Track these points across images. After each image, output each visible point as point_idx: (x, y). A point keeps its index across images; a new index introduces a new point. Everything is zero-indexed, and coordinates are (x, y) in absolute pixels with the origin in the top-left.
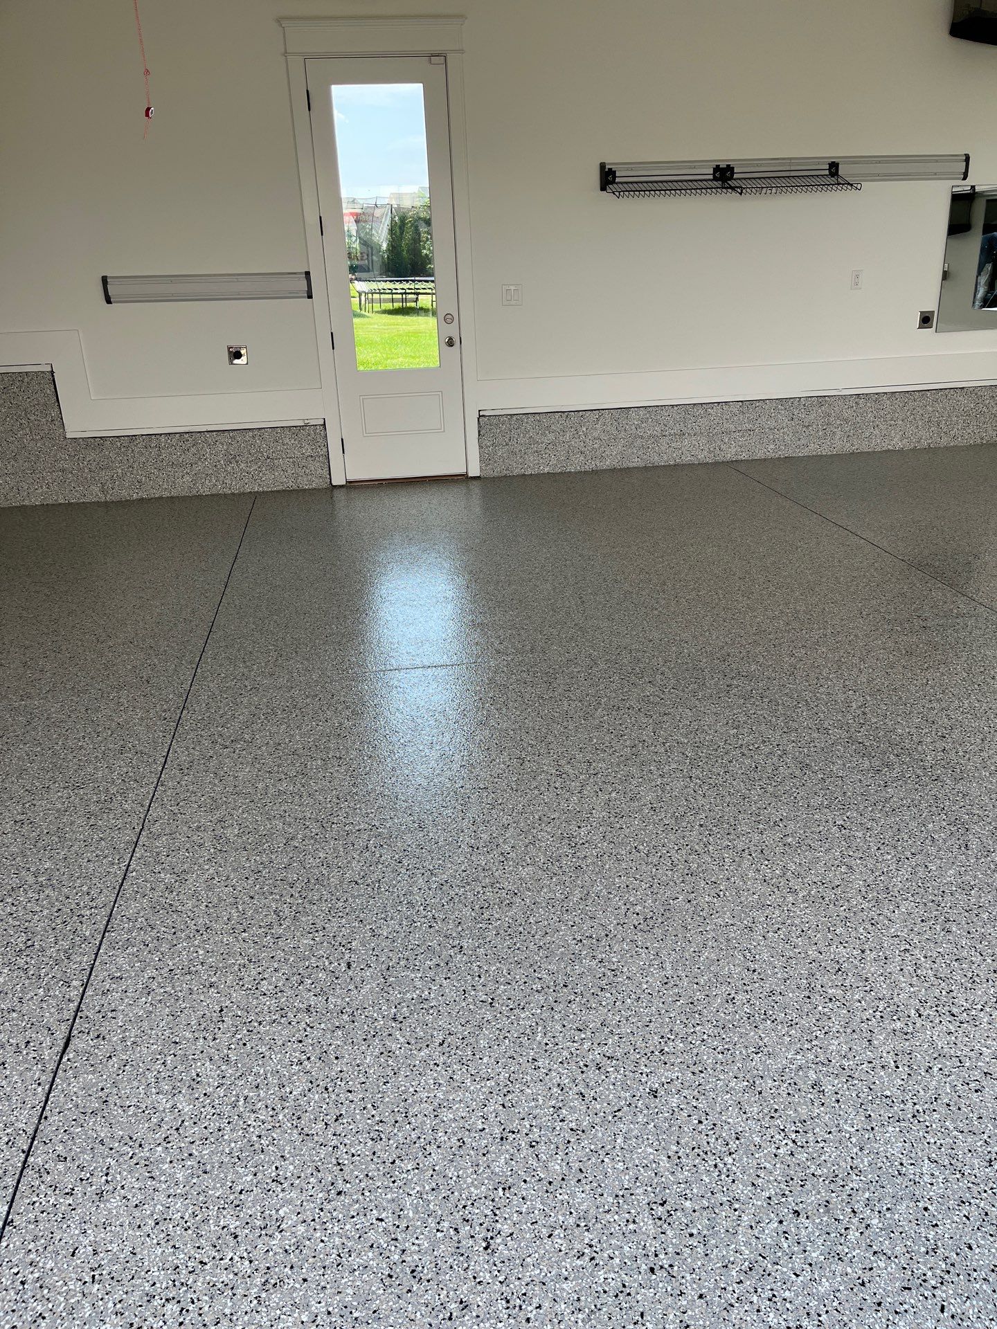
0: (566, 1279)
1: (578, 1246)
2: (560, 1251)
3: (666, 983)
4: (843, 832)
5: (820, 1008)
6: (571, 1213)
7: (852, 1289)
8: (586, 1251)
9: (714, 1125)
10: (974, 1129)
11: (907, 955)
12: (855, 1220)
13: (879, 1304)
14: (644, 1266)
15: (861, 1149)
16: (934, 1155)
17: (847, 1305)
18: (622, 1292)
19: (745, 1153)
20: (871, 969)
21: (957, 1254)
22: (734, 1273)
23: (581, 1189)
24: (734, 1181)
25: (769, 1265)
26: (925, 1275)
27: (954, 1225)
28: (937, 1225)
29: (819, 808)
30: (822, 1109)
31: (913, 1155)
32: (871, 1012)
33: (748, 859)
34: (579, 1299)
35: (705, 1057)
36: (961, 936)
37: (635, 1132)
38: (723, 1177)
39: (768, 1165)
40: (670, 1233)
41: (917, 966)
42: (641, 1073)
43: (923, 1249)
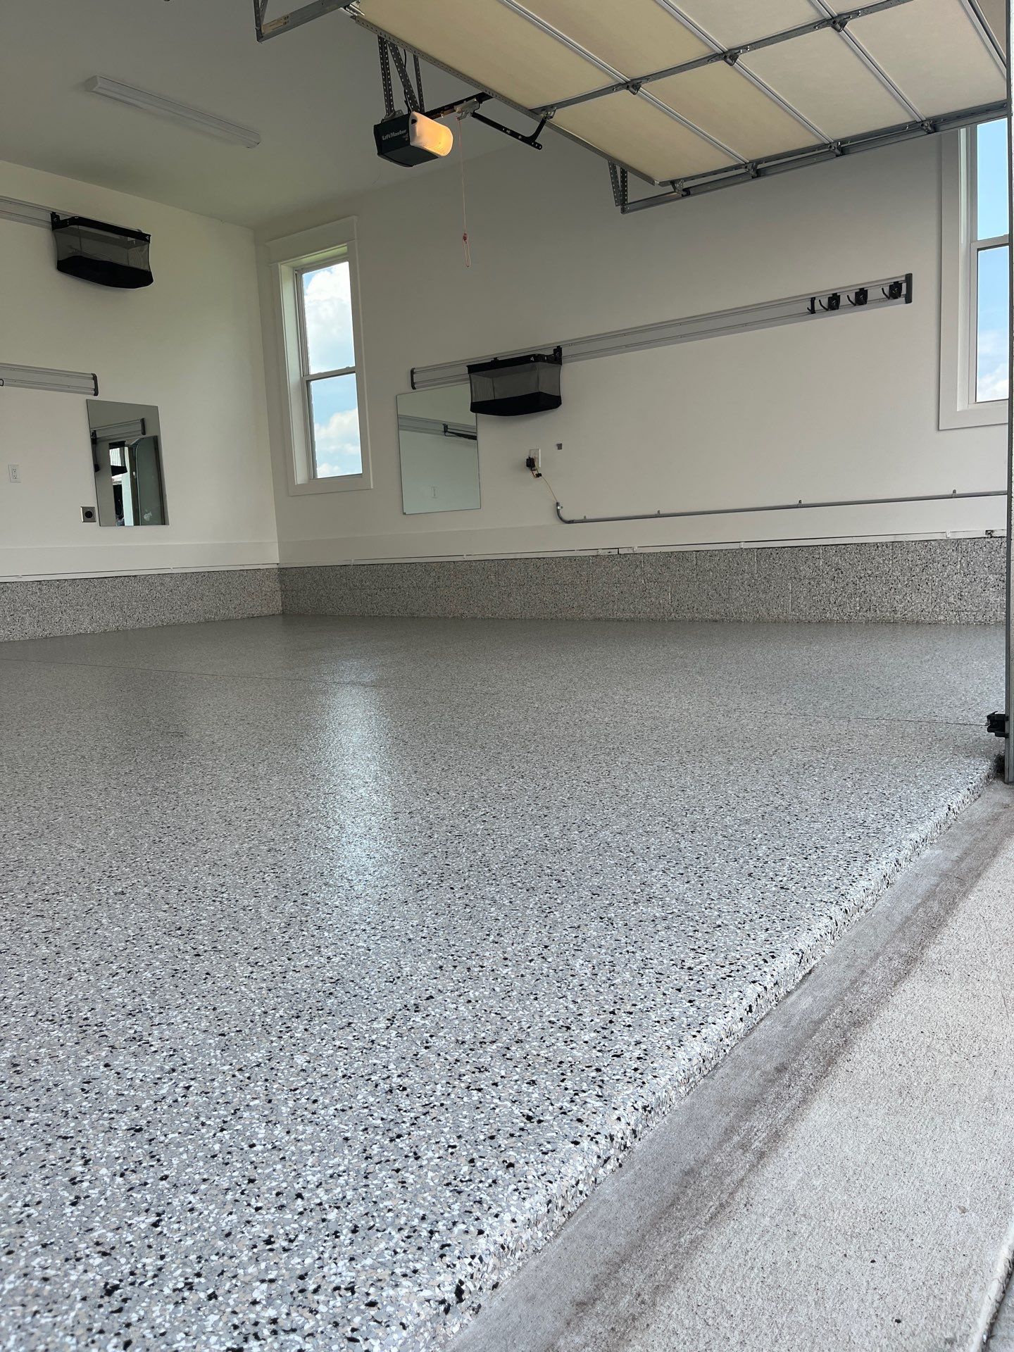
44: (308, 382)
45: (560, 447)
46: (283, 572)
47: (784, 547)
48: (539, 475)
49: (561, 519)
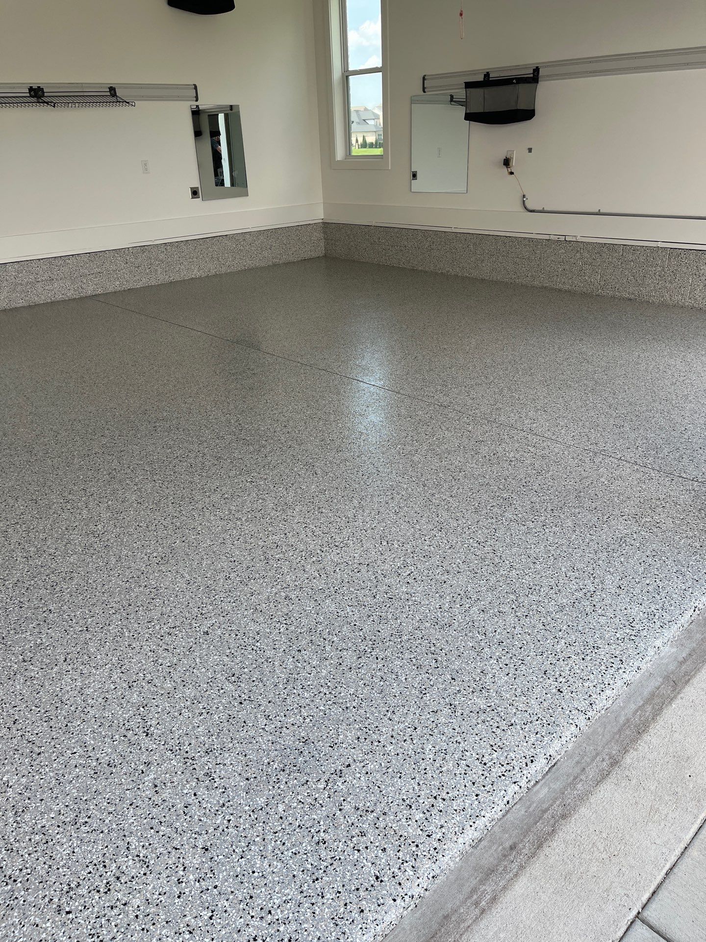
0: (198, 727)
1: (197, 711)
2: (189, 717)
3: (189, 583)
4: (253, 484)
5: (275, 565)
6: (187, 700)
7: (336, 668)
8: (203, 711)
9: (244, 633)
10: (363, 587)
11: (307, 528)
12: (327, 642)
13: (351, 668)
14: (236, 704)
15: (318, 614)
16: (350, 603)
17: (337, 675)
18: (230, 718)
19: (265, 638)
20: (292, 540)
21: (375, 636)
22: (281, 686)
23: (187, 688)
24: (264, 651)
25: (296, 676)
26: (365, 649)
27: (369, 626)
28: (362, 629)
29: (236, 476)
30: (293, 606)
31: (341, 607)
32: (300, 558)
33: (208, 512)
34: (209, 731)
35: (226, 608)
36: (328, 513)
37: (205, 653)
38: (258, 652)
39: (278, 638)
40: (243, 685)
41: (313, 532)
42: (195, 627)
43: (360, 640)
44: (347, 77)
45: (530, 150)
46: (326, 226)
47: (691, 250)
48: (512, 173)
49: (525, 208)
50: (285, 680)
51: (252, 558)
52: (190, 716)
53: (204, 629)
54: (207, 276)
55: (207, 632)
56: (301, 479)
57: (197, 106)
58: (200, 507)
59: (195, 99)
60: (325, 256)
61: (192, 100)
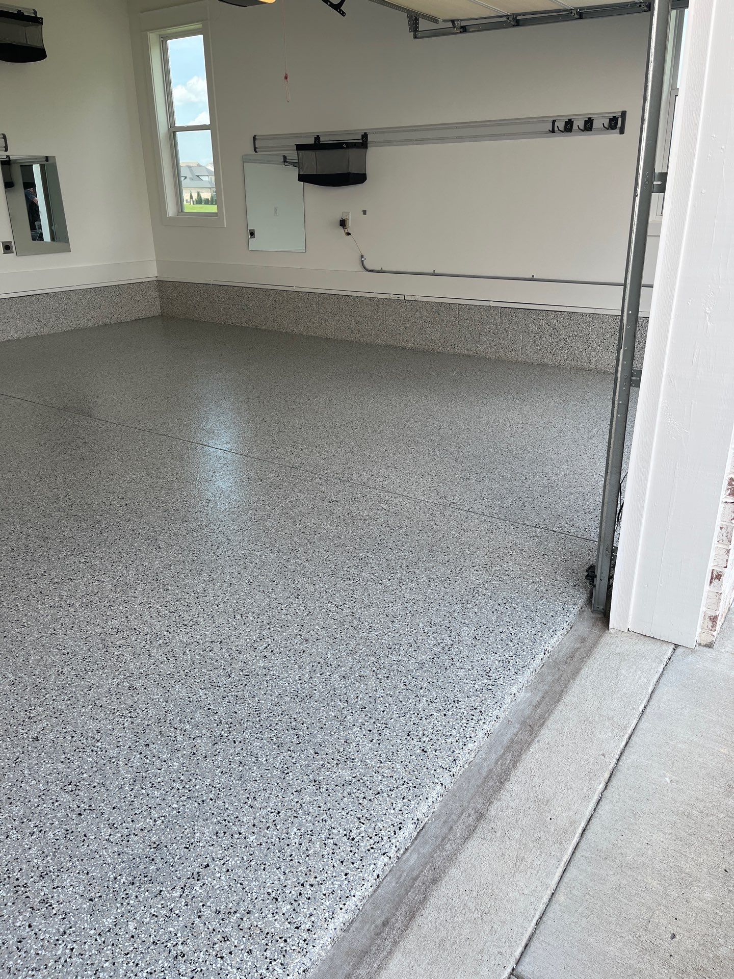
0: (30, 849)
1: (28, 831)
2: (18, 839)
3: (13, 684)
5: (116, 653)
6: (15, 820)
7: (190, 759)
8: (35, 830)
9: (82, 734)
10: (216, 667)
11: (151, 609)
12: (178, 731)
13: (206, 757)
14: (74, 816)
15: (167, 702)
16: (203, 686)
17: (191, 766)
18: (67, 834)
19: (106, 736)
20: (134, 624)
21: (231, 718)
22: (127, 788)
23: (15, 806)
24: (106, 751)
25: (144, 774)
26: (221, 734)
27: (224, 708)
28: (217, 712)
30: (139, 696)
31: (193, 691)
32: (144, 642)
34: (43, 852)
35: (60, 707)
36: (175, 590)
37: (35, 763)
38: (99, 753)
39: (122, 734)
40: (81, 793)
41: (159, 612)
42: (22, 734)
43: (215, 725)
44: (174, 133)
45: (365, 212)
46: (160, 284)
48: (348, 234)
49: (365, 268)
50: (131, 780)
51: (89, 647)
52: (19, 837)
53: (33, 735)
54: (27, 338)
55: (37, 738)
56: (143, 555)
57: (8, 156)
58: (25, 595)
59: (4, 149)
60: (162, 315)
61: (3, 150)
